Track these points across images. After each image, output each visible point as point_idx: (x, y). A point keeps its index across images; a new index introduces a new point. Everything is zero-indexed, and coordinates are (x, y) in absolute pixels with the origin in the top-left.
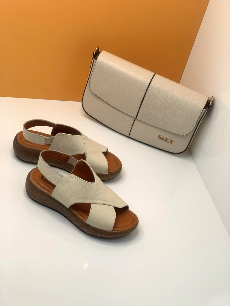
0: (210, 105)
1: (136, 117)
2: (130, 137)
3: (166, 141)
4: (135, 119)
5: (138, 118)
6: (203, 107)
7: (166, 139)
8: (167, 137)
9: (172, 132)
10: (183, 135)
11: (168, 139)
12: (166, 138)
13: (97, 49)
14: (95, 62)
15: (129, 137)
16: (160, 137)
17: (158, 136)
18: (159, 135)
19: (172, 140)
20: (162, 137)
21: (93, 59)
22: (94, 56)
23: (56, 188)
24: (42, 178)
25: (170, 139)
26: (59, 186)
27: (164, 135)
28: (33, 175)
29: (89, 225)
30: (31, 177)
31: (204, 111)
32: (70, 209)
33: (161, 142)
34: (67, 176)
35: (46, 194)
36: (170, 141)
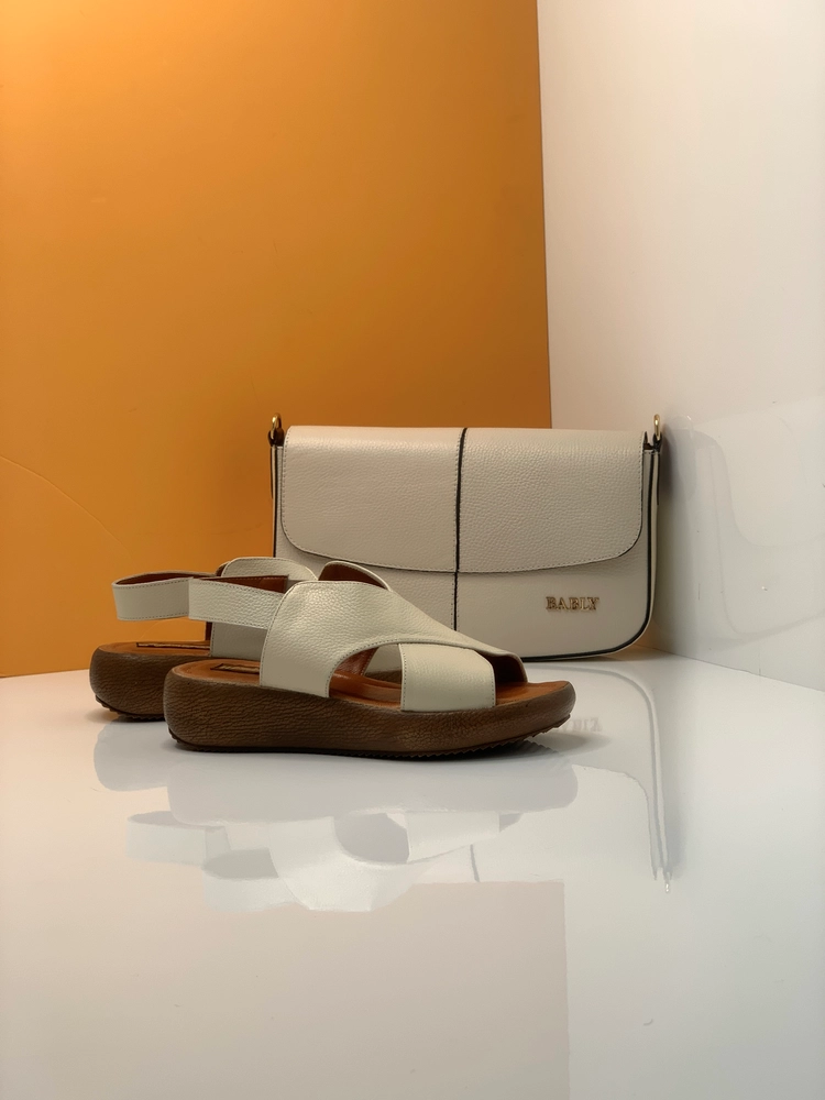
1: (458, 567)
3: (575, 608)
4: (456, 574)
5: (462, 568)
7: (574, 599)
8: (573, 595)
11: (578, 596)
12: (571, 599)
13: (274, 419)
14: (279, 452)
16: (552, 604)
17: (544, 603)
18: (547, 598)
19: (593, 595)
21: (273, 449)
22: (272, 442)
23: (268, 638)
24: (216, 668)
25: (586, 595)
26: (275, 626)
27: (562, 588)
28: (184, 669)
29: (412, 711)
30: (179, 671)
31: (648, 457)
32: (335, 697)
33: (564, 618)
34: (292, 592)
35: (241, 688)
36: (588, 603)
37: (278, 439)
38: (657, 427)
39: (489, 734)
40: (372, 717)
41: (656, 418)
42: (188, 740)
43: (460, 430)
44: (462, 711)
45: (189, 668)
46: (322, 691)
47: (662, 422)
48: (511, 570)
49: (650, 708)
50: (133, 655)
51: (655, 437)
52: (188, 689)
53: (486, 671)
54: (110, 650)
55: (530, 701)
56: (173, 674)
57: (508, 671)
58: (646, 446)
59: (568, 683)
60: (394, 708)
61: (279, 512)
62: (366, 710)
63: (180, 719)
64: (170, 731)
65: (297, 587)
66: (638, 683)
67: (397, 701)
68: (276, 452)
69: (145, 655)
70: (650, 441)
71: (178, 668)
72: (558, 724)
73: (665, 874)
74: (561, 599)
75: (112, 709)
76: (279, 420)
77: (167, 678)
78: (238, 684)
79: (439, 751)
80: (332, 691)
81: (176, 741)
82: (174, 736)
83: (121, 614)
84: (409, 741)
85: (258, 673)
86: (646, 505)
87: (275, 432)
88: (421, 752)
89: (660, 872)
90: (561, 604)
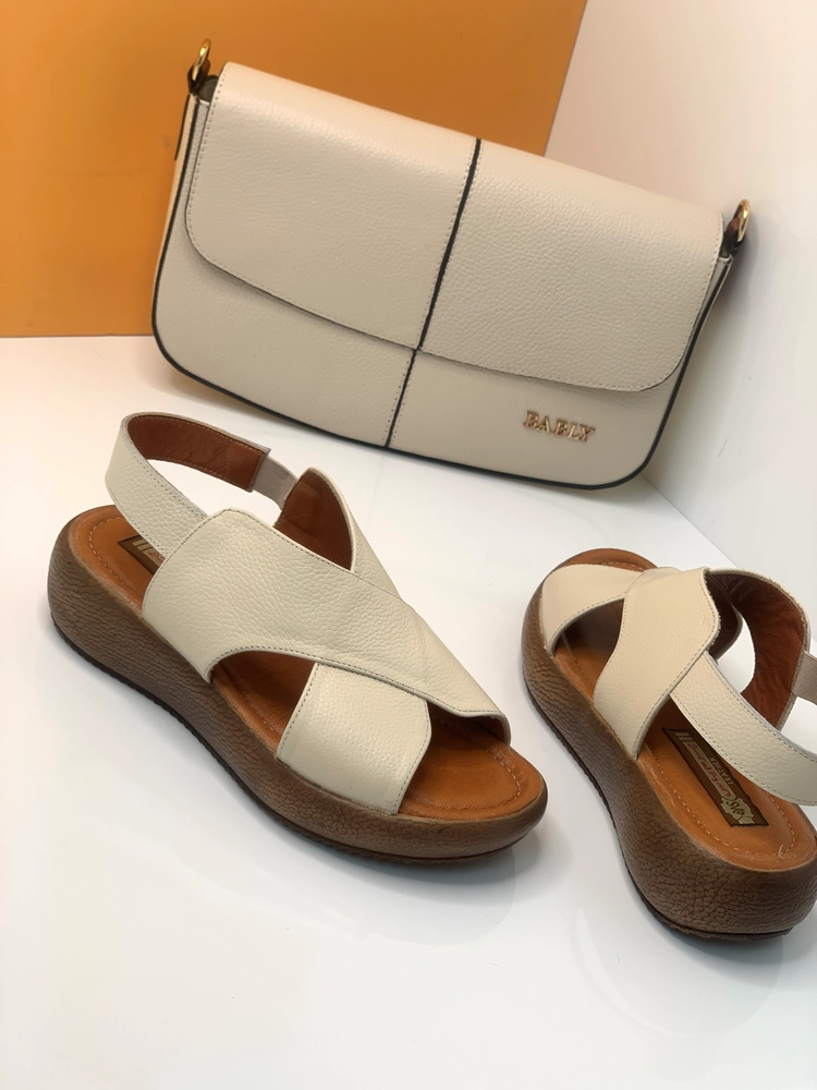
0: (740, 240)
1: (421, 344)
2: (393, 445)
3: (560, 433)
4: (415, 352)
5: (427, 347)
6: (717, 250)
7: (563, 422)
8: (563, 416)
9: (589, 385)
10: (639, 388)
11: (570, 420)
12: (559, 421)
13: (203, 52)
14: (202, 110)
15: (386, 449)
16: (533, 421)
17: (523, 417)
18: (529, 412)
19: (589, 423)
20: (541, 419)
21: (193, 100)
22: (193, 87)
23: (161, 571)
25: (579, 420)
27: (552, 406)
29: (288, 767)
30: (75, 533)
31: (721, 267)
33: (542, 442)
35: (119, 606)
36: (579, 431)
37: (202, 84)
43: (475, 141)
44: (349, 801)
48: (491, 367)
52: (66, 569)
74: (547, 418)
87: (201, 71)
90: (545, 424)
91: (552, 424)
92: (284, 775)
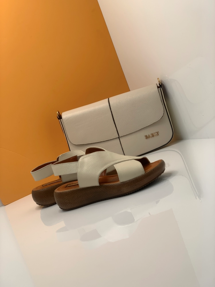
1: (119, 136)
3: (153, 136)
4: (119, 138)
8: (152, 133)
13: (57, 112)
16: (147, 137)
17: (145, 138)
18: (145, 136)
19: (157, 131)
22: (59, 119)
23: (78, 175)
24: (66, 187)
25: (155, 132)
26: (79, 171)
27: (148, 132)
28: (58, 190)
29: (123, 182)
30: (57, 191)
31: (160, 90)
32: (101, 185)
33: (151, 140)
34: (80, 160)
35: (75, 190)
36: (156, 134)
37: (60, 117)
38: (159, 81)
39: (146, 181)
40: (113, 187)
41: (158, 79)
42: (65, 208)
43: (107, 99)
44: (137, 177)
45: (59, 189)
46: (97, 184)
47: (160, 79)
48: (133, 132)
49: (181, 156)
50: (42, 189)
51: (159, 84)
52: (61, 195)
53: (139, 164)
54: (36, 190)
55: (154, 169)
56: (55, 192)
57: (145, 162)
58: (158, 87)
59: (162, 160)
60: (118, 182)
61: (67, 136)
62: (111, 186)
63: (61, 204)
64: (60, 207)
65: (81, 158)
66: (176, 150)
67: (118, 180)
68: (61, 121)
69: (45, 188)
70: (158, 85)
71: (56, 190)
72: (163, 172)
73: (199, 197)
74: (149, 135)
75: (42, 205)
76: (59, 112)
77: (54, 194)
78: (74, 189)
79: (134, 190)
80: (100, 183)
81: (62, 210)
82: (61, 209)
83: (35, 180)
84: (125, 190)
85: (78, 185)
86: (163, 103)
87: (59, 116)
88: (129, 192)
89: (197, 197)
90: (149, 136)
91: (151, 136)
92: (125, 184)
